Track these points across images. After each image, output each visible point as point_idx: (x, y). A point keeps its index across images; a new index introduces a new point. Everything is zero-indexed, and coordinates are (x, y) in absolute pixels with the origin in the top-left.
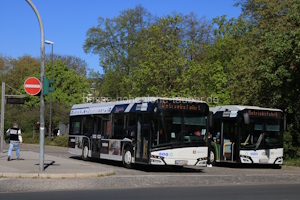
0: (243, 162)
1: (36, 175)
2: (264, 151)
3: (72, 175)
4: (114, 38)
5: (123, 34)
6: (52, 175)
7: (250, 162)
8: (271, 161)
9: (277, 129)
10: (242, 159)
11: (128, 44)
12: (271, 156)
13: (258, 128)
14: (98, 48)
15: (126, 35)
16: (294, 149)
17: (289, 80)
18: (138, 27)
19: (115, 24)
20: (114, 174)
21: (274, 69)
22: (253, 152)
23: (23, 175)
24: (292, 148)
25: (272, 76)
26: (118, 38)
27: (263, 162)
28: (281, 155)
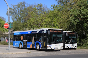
0: (66, 48)
1: (8, 53)
2: (72, 44)
3: (19, 53)
4: (16, 11)
5: (19, 10)
6: (13, 53)
7: (68, 48)
8: (74, 47)
9: (75, 38)
10: (65, 47)
11: (21, 13)
12: (74, 46)
13: (70, 37)
14: (11, 14)
15: (20, 10)
16: (80, 43)
17: (79, 23)
18: (23, 8)
19: (16, 7)
20: (31, 52)
21: (74, 20)
22: (68, 45)
23: (4, 53)
24: (79, 43)
25: (74, 22)
26: (17, 11)
27: (72, 48)
28: (77, 45)
